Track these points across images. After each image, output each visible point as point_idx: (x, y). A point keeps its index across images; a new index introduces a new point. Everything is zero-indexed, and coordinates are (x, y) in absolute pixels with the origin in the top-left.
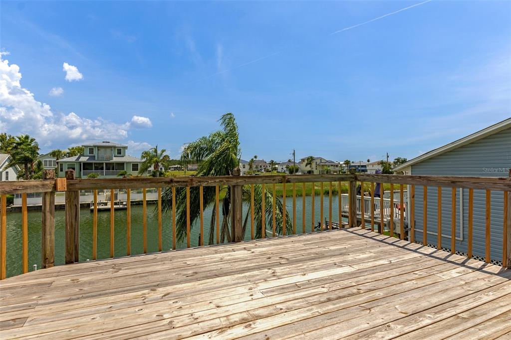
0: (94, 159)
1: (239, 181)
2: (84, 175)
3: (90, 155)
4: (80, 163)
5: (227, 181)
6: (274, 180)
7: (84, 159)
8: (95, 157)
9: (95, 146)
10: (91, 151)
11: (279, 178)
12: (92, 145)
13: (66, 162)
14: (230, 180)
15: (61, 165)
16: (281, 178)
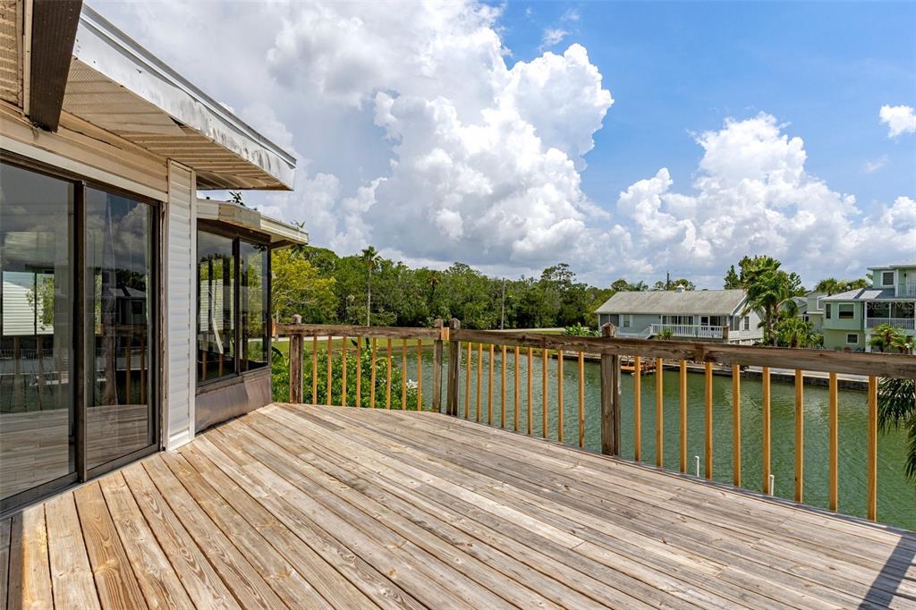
0: (893, 296)
1: (608, 347)
2: (868, 326)
3: (886, 286)
4: (863, 302)
5: (590, 345)
6: (675, 351)
7: (870, 296)
8: (894, 289)
9: (895, 269)
10: (888, 278)
11: (686, 347)
12: (888, 266)
13: (835, 301)
14: (594, 344)
15: (828, 307)
16: (693, 348)
